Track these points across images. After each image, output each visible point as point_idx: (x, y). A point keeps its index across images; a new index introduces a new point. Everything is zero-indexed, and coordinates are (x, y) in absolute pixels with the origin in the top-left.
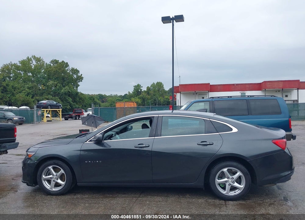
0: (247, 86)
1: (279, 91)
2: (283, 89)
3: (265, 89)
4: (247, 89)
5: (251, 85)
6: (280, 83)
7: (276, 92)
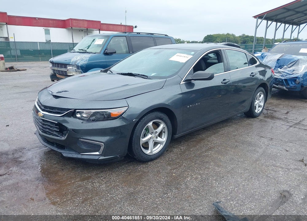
0: (51, 22)
1: (82, 31)
2: (87, 29)
3: (72, 28)
4: (51, 25)
5: (54, 22)
6: (85, 22)
7: (80, 31)
